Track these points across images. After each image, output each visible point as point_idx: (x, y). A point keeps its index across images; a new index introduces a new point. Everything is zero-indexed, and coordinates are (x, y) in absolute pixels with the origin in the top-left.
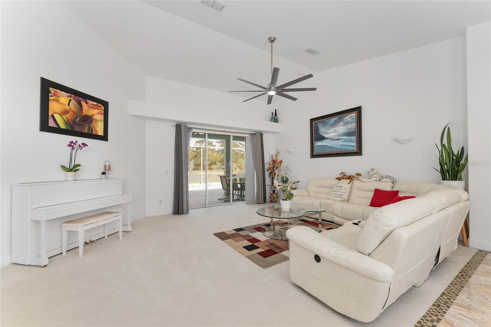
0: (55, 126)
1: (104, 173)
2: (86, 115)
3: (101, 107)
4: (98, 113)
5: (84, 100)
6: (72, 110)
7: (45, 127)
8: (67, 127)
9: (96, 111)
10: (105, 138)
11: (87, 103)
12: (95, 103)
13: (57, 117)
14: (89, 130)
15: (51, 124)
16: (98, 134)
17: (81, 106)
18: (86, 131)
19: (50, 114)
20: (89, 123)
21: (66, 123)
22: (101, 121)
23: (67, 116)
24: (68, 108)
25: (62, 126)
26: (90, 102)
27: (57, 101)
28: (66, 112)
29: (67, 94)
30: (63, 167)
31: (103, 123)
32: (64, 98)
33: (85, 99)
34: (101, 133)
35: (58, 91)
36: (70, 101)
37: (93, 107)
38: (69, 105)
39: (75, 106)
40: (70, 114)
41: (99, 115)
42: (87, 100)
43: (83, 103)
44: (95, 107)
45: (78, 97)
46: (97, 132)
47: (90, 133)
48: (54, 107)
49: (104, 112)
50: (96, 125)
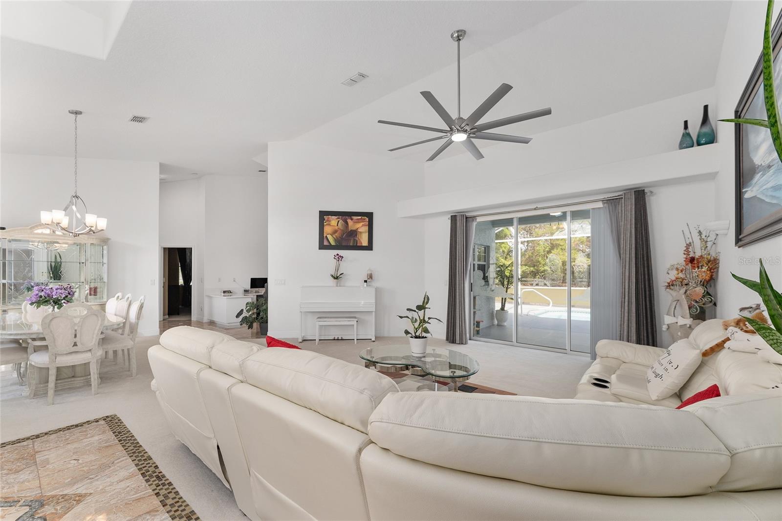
0: (328, 244)
1: (366, 281)
2: (351, 230)
3: (365, 219)
4: (363, 225)
5: (350, 218)
6: (341, 229)
7: (322, 247)
8: (336, 243)
9: (361, 224)
10: (370, 247)
11: (352, 219)
12: (360, 217)
13: (329, 237)
14: (354, 243)
15: (326, 243)
16: (363, 245)
17: (347, 223)
18: (351, 245)
19: (325, 236)
20: (354, 237)
21: (335, 240)
22: (366, 232)
23: (336, 234)
24: (337, 228)
25: (333, 243)
26: (355, 218)
27: (329, 225)
28: (335, 232)
29: (336, 217)
30: (332, 276)
31: (367, 234)
32: (334, 221)
33: (351, 216)
34: (365, 243)
35: (330, 216)
36: (339, 221)
37: (358, 221)
38: (337, 225)
39: (342, 225)
40: (338, 232)
41: (363, 227)
42: (352, 217)
43: (349, 221)
44: (360, 221)
45: (344, 217)
46: (362, 243)
47: (355, 245)
48: (327, 230)
49: (369, 224)
50: (361, 237)
